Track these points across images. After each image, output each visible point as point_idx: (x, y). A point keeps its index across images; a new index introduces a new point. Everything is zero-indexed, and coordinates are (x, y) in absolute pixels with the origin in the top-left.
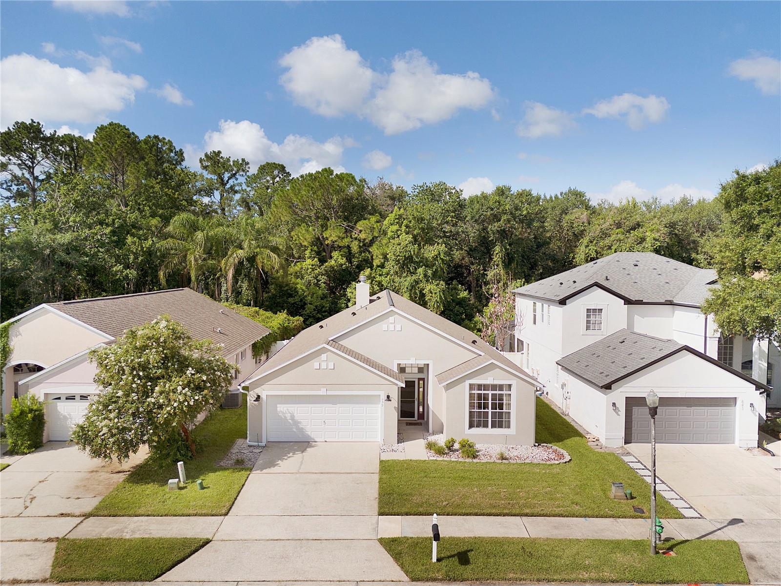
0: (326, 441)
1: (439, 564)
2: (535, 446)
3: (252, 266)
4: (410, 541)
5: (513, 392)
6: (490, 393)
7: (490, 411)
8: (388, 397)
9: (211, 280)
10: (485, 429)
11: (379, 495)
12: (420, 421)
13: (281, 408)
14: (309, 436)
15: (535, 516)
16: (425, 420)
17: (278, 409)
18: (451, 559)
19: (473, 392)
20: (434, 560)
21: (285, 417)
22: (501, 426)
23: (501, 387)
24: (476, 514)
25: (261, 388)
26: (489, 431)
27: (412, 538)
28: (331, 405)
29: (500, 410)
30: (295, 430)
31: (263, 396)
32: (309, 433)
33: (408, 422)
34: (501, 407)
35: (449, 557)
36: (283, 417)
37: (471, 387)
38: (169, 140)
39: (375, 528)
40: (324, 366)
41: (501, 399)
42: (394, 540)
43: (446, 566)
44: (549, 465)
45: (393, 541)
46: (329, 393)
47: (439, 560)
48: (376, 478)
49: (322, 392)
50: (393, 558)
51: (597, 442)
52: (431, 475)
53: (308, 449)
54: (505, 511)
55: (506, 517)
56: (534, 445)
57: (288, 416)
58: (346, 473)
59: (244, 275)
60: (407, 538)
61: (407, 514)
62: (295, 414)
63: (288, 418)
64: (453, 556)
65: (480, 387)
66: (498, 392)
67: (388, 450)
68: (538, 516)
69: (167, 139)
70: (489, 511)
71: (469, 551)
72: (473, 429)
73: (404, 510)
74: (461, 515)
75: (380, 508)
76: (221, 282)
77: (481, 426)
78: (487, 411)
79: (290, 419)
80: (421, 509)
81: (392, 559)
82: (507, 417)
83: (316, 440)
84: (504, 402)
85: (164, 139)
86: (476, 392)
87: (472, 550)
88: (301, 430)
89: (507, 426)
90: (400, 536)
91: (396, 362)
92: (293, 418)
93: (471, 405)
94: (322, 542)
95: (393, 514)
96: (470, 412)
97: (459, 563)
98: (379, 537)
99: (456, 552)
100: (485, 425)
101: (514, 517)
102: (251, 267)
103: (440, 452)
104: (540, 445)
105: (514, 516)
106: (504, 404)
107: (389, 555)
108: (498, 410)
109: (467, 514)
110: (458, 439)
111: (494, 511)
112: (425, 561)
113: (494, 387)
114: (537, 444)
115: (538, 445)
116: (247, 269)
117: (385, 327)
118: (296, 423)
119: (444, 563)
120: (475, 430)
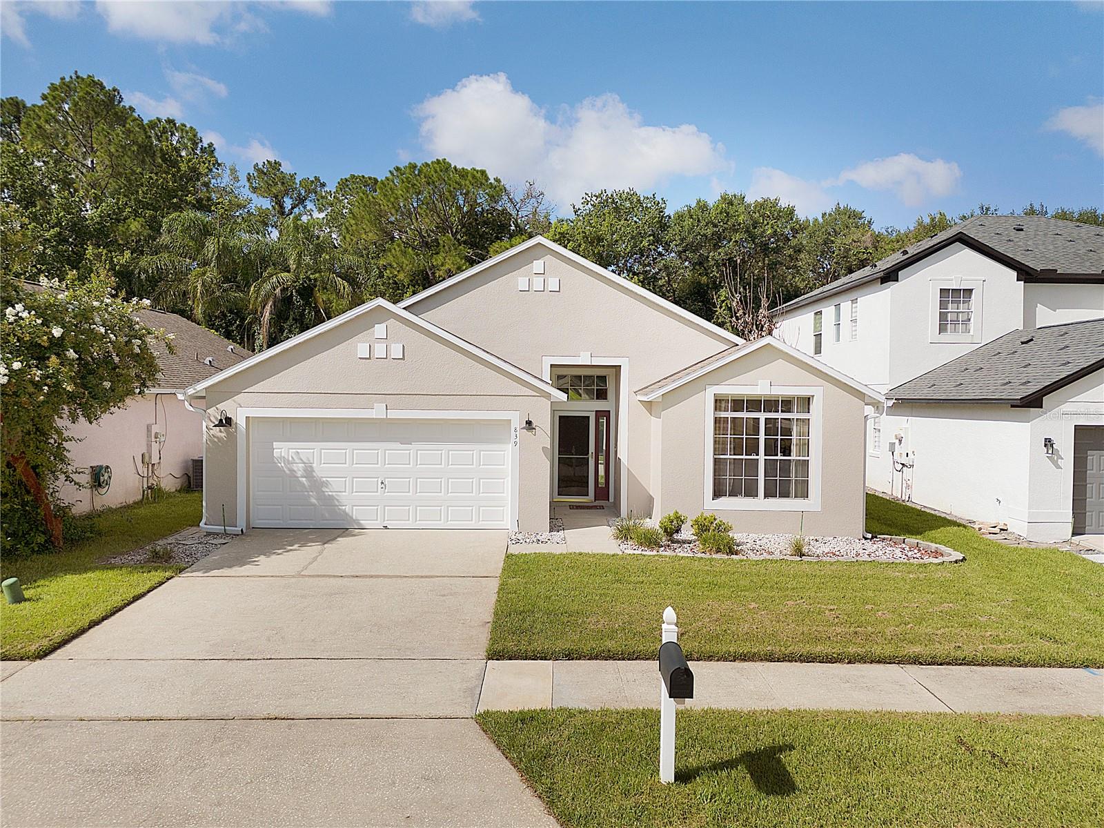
0: (386, 527)
1: (687, 788)
2: (866, 539)
3: (308, 303)
4: (578, 720)
5: (816, 414)
6: (762, 416)
7: (762, 457)
8: (529, 423)
9: (237, 328)
10: (749, 500)
11: (496, 614)
12: (598, 503)
13: (282, 450)
14: (347, 514)
15: (941, 664)
16: (611, 499)
17: (276, 453)
18: (724, 773)
19: (723, 415)
20: (667, 773)
21: (292, 471)
22: (785, 494)
23: (787, 404)
24: (770, 658)
25: (234, 401)
26: (760, 503)
27: (587, 711)
28: (398, 445)
29: (784, 455)
30: (313, 501)
31: (240, 421)
32: (347, 509)
33: (572, 504)
34: (786, 451)
35: (716, 767)
36: (288, 472)
37: (719, 402)
38: (191, 128)
39: (472, 690)
40: (380, 350)
41: (787, 432)
42: (526, 719)
43: (713, 796)
44: (920, 565)
45: (523, 721)
46: (393, 414)
47: (683, 776)
48: (494, 585)
49: (377, 411)
50: (519, 770)
51: (1004, 534)
52: (633, 579)
53: (339, 539)
54: (852, 650)
55: (858, 665)
56: (864, 537)
57: (299, 468)
58: (417, 577)
59: (294, 319)
60: (571, 714)
61: (569, 656)
62: (314, 465)
63: (299, 474)
64: (730, 764)
65: (738, 404)
66: (780, 415)
67: (528, 540)
68: (949, 664)
69: (188, 126)
70: (805, 649)
71: (781, 749)
72: (723, 499)
73: (561, 645)
74: (726, 660)
75: (493, 640)
76: (255, 332)
77: (741, 494)
78: (757, 457)
79: (302, 477)
80: (610, 644)
81: (515, 775)
82: (800, 474)
83: (364, 523)
84: (794, 437)
85: (184, 125)
86: (730, 415)
87: (791, 748)
88: (329, 502)
89: (799, 494)
90: (547, 705)
91: (548, 362)
92: (309, 472)
93: (719, 447)
94: (295, 725)
95: (531, 654)
96: (716, 462)
97: (759, 789)
98: (481, 709)
99: (735, 754)
100: (751, 492)
101: (881, 666)
102: (305, 305)
103: (650, 541)
104: (876, 537)
105: (879, 662)
106: (794, 442)
107: (507, 763)
108: (779, 457)
109: (744, 658)
110: (691, 516)
111: (818, 649)
112: (633, 780)
113: (771, 404)
114: (869, 536)
115: (872, 538)
116: (299, 308)
117: (522, 283)
118: (318, 485)
119: (702, 786)
120: (726, 503)
